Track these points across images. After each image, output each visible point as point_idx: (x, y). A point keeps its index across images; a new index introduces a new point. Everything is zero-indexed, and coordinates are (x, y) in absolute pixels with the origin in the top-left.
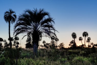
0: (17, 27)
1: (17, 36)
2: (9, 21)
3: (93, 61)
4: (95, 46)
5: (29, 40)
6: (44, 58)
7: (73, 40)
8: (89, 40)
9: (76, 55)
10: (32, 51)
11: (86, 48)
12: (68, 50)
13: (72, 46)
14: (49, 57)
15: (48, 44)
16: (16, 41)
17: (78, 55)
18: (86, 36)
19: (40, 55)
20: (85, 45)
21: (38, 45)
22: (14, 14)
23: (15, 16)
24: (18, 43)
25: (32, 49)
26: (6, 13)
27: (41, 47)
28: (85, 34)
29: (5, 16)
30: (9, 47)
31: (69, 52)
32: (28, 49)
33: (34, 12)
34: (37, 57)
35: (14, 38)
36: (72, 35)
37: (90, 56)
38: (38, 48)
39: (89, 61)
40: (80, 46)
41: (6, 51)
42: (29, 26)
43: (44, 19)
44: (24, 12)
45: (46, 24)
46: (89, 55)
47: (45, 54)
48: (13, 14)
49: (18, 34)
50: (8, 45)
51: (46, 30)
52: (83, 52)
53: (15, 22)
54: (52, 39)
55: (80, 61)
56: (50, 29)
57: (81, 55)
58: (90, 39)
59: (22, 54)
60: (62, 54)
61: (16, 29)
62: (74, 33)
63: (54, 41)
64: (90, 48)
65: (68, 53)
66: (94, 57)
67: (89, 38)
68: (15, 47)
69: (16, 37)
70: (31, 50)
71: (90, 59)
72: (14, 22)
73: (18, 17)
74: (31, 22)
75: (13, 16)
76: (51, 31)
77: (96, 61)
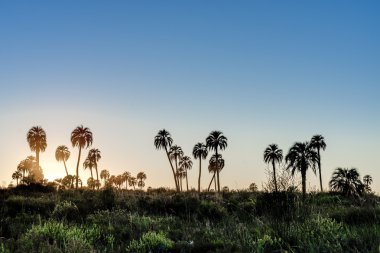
3: (102, 238)
4: (114, 185)
7: (31, 158)
8: (93, 158)
9: (39, 217)
11: (81, 190)
12: (6, 198)
13: (24, 180)
17: (46, 217)
18: (82, 144)
20: (77, 178)
28: (81, 136)
31: (10, 204)
36: (30, 137)
37: (91, 221)
39: (88, 239)
40: (59, 181)
46: (90, 217)
52: (69, 204)
55: (51, 242)
57: (59, 217)
58: (99, 156)
62: (36, 129)
64: (96, 188)
65: (6, 209)
66: (106, 224)
67: (93, 151)
71: (92, 231)
77: (111, 239)
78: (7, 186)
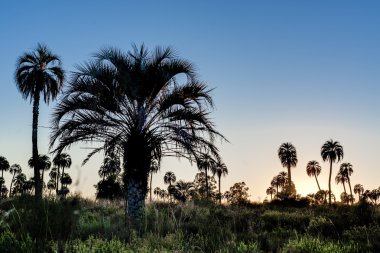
0: (67, 117)
1: (63, 152)
2: (33, 92)
4: (369, 200)
5: (109, 167)
6: (169, 238)
7: (284, 174)
8: (345, 173)
9: (295, 232)
10: (122, 212)
11: (335, 205)
12: (263, 213)
13: (278, 196)
14: (186, 238)
15: (183, 186)
16: (61, 171)
17: (302, 232)
18: (333, 158)
19: (151, 227)
20: (330, 192)
21: (144, 189)
22: (55, 64)
23: (58, 71)
24: (67, 180)
25: (122, 203)
26: (23, 61)
27: (156, 198)
28: (331, 151)
29: (20, 71)
30: (32, 192)
31: (266, 219)
32: (106, 203)
33: (133, 61)
34: (141, 234)
35: (52, 158)
36: (280, 153)
37: (347, 237)
38: (147, 201)
40: (312, 196)
41: (17, 208)
42: (112, 115)
43: (170, 88)
44: (95, 60)
45: (180, 107)
46: (347, 233)
47: (172, 222)
48: (50, 65)
49: (67, 142)
50: (28, 185)
51: (177, 130)
52: (323, 220)
53: (60, 97)
54: (202, 165)
56: (193, 128)
57: (314, 232)
58: (351, 170)
59: (82, 222)
60: (241, 228)
61: (61, 123)
62: (287, 146)
63: (210, 173)
64: (350, 203)
65: (263, 224)
66: (364, 240)
67: (345, 165)
68: (54, 192)
69: (59, 156)
70: (119, 206)
71: (350, 247)
72: (54, 96)
73: (69, 78)
74: (121, 99)
75: (50, 73)
76: (199, 134)
78: (262, 202)
